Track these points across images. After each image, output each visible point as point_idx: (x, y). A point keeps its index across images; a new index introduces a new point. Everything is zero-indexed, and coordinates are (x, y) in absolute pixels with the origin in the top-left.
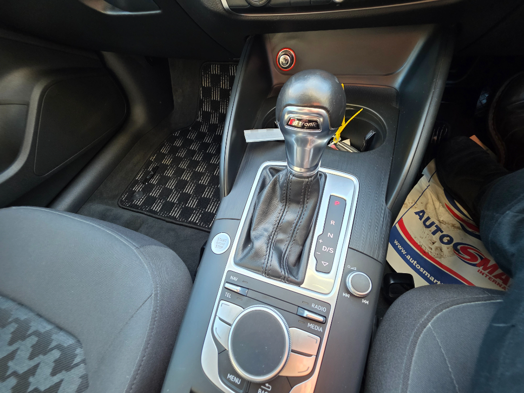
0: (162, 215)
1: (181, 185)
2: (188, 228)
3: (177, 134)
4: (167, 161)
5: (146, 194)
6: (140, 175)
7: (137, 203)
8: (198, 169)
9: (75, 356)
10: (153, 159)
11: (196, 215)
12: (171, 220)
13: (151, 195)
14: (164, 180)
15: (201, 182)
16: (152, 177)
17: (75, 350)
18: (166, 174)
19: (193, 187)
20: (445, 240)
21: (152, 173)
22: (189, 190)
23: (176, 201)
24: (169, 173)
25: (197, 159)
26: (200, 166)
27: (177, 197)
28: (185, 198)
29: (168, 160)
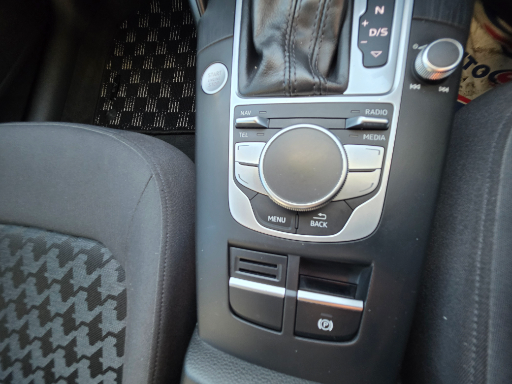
0: (146, 129)
1: (154, 90)
2: (178, 136)
3: (124, 26)
4: (127, 66)
5: (120, 111)
6: (104, 91)
7: (115, 123)
8: (167, 65)
9: (102, 255)
10: (109, 66)
11: (183, 119)
12: (158, 132)
13: (126, 110)
14: (132, 90)
15: (175, 80)
16: (118, 90)
17: (100, 250)
18: (132, 82)
19: (168, 89)
20: (479, 72)
21: (116, 84)
22: (165, 93)
23: (156, 110)
24: (135, 80)
25: (161, 52)
26: (167, 61)
27: (154, 105)
28: (163, 104)
29: (127, 64)
